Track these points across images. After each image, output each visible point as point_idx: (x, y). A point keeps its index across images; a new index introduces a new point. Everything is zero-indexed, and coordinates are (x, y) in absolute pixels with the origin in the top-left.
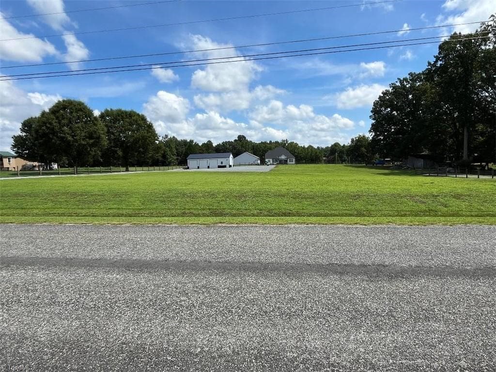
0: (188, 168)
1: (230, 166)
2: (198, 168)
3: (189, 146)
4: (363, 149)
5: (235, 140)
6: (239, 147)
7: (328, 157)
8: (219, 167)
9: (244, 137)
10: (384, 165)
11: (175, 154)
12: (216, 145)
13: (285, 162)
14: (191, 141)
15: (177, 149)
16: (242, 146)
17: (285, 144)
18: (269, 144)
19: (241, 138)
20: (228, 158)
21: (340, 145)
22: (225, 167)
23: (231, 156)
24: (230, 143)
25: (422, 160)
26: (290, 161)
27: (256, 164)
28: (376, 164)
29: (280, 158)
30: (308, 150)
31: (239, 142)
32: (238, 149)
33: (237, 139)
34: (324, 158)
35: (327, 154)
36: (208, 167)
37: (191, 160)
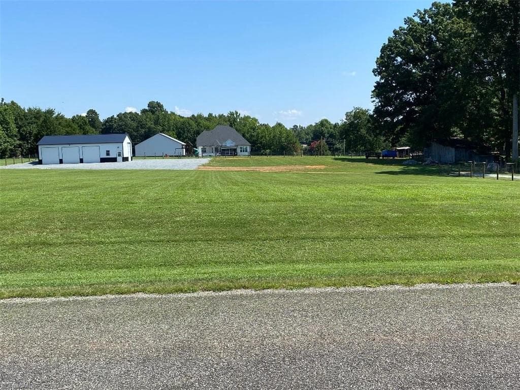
0: (40, 162)
1: (125, 159)
2: (61, 162)
3: (45, 121)
4: (363, 131)
5: (144, 111)
6: (150, 124)
7: (309, 144)
8: (103, 160)
9: (159, 106)
10: (396, 158)
11: (16, 136)
12: (106, 118)
13: (233, 152)
14: (50, 112)
15: (19, 127)
16: (157, 122)
17: (235, 120)
18: (206, 119)
19: (155, 108)
20: (119, 145)
21: (330, 124)
22: (114, 160)
23: (127, 140)
24: (133, 116)
25: (453, 150)
26: (241, 151)
27: (178, 156)
28: (383, 157)
29: (224, 144)
30: (275, 132)
31: (150, 113)
32: (149, 127)
33: (147, 108)
34: (304, 145)
35: (309, 137)
36: (81, 161)
37: (46, 146)
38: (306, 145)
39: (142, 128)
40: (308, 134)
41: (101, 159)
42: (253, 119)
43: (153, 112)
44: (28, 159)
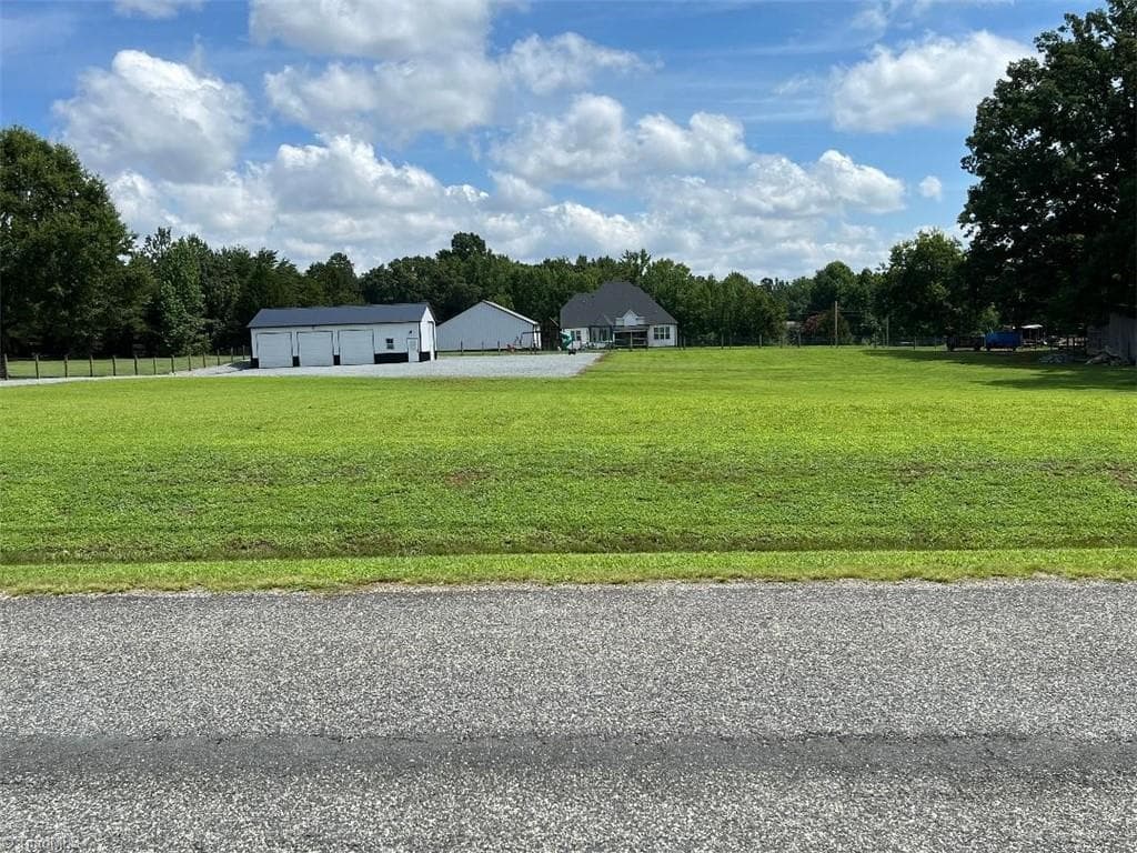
0: (254, 364)
1: (424, 357)
2: (296, 362)
3: (257, 278)
4: (939, 289)
5: (443, 255)
6: (457, 281)
7: (802, 319)
8: (380, 359)
9: (477, 242)
10: (1019, 350)
11: (200, 309)
12: (367, 271)
13: (636, 340)
14: (267, 257)
15: (206, 290)
16: (470, 277)
17: (637, 269)
18: (575, 269)
19: (467, 245)
20: (413, 327)
21: (851, 274)
22: (403, 358)
23: (428, 316)
24: (421, 265)
26: (656, 337)
27: (527, 349)
28: (989, 347)
29: (618, 323)
30: (725, 293)
31: (457, 259)
32: (456, 288)
33: (451, 249)
34: (789, 323)
35: (802, 306)
36: (337, 361)
37: (264, 331)
38: (793, 323)
39: (441, 290)
40: (794, 298)
41: (376, 356)
42: (678, 266)
43: (464, 257)
44: (228, 358)
